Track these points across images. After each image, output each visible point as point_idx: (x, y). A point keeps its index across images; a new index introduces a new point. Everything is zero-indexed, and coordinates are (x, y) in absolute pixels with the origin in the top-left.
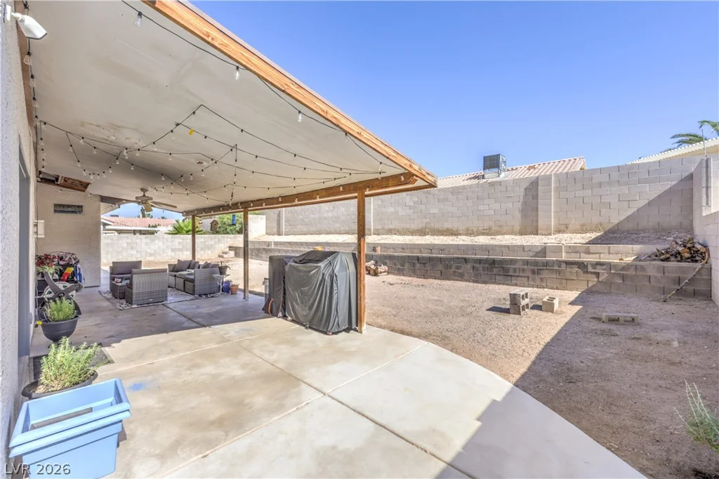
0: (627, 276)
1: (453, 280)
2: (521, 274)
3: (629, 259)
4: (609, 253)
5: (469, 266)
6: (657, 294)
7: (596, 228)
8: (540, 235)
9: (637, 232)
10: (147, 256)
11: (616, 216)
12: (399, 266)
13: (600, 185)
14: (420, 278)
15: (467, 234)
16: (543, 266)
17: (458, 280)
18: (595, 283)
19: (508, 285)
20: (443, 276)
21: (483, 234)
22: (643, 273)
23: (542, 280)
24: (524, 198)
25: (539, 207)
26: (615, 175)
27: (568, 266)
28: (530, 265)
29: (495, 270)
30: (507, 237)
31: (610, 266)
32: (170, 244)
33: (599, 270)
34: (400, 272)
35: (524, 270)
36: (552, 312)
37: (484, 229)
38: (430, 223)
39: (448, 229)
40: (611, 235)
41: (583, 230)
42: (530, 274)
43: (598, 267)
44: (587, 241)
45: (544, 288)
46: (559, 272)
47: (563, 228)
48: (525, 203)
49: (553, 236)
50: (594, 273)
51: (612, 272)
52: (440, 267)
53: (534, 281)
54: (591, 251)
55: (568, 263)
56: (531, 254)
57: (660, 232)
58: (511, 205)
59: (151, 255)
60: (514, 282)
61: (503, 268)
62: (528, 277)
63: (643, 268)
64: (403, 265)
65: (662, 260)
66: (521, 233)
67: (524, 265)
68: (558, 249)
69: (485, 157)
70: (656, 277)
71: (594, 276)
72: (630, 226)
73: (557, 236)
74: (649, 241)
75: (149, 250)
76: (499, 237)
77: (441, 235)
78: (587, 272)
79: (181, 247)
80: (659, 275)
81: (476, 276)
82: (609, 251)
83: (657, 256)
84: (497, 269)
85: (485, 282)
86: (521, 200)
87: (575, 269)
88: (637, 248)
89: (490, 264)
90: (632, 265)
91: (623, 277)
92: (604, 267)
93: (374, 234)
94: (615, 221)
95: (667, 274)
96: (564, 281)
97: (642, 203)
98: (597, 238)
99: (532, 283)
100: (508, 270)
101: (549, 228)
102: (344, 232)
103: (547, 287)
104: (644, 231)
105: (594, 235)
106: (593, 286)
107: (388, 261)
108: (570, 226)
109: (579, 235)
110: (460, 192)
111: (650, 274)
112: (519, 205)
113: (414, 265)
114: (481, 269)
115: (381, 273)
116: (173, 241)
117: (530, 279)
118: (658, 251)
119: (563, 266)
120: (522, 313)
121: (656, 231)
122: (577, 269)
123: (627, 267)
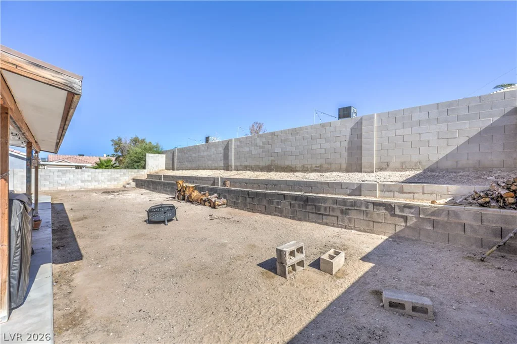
0: (438, 222)
1: (275, 215)
2: (331, 213)
3: (441, 202)
4: (423, 193)
5: (287, 203)
6: (474, 246)
7: (415, 166)
8: (364, 172)
9: (455, 170)
10: (59, 186)
11: (435, 154)
12: (235, 200)
13: (420, 123)
14: (249, 211)
15: (302, 171)
16: (351, 206)
17: (279, 216)
18: (403, 228)
19: (319, 223)
20: (267, 212)
21: (315, 171)
22: (457, 221)
23: (350, 220)
24: (350, 138)
25: (363, 145)
26: (434, 113)
27: (375, 207)
28: (340, 205)
29: (308, 207)
30: (335, 174)
31: (419, 210)
32: (80, 176)
33: (407, 213)
34: (235, 205)
35: (333, 209)
36: (331, 274)
37: (316, 167)
38: (275, 161)
39: (288, 166)
40: (429, 174)
41: (402, 168)
42: (339, 214)
43: (406, 210)
44: (405, 179)
45: (352, 229)
46: (367, 213)
47: (384, 166)
48: (350, 142)
49: (374, 174)
50: (402, 217)
51: (421, 216)
52: (265, 203)
53: (343, 221)
54: (405, 191)
55: (375, 204)
56: (349, 192)
57: (480, 171)
58: (338, 144)
59: (62, 185)
60: (325, 221)
61: (315, 205)
62: (337, 217)
63: (456, 214)
64: (237, 199)
65: (481, 205)
66: (348, 171)
67: (334, 204)
68: (372, 188)
69: (339, 109)
70: (472, 226)
71: (402, 220)
72: (449, 164)
73: (378, 173)
74: (468, 180)
75: (61, 182)
76: (328, 174)
77: (283, 171)
78: (394, 215)
79: (90, 179)
80: (476, 224)
81: (293, 213)
82: (423, 190)
83: (474, 199)
84: (310, 207)
85: (300, 220)
86: (348, 139)
87: (383, 211)
88: (453, 188)
89: (304, 201)
90: (443, 211)
91: (434, 224)
92: (413, 210)
93: (234, 170)
94: (434, 158)
95: (485, 223)
96: (371, 223)
97: (462, 140)
98: (414, 177)
99: (340, 223)
100: (319, 209)
101: (371, 166)
102: (214, 168)
103: (355, 228)
104: (463, 169)
105: (411, 174)
106: (400, 231)
107: (227, 195)
108: (391, 165)
109: (399, 173)
110: (298, 133)
111: (464, 221)
112: (346, 144)
113: (245, 199)
114: (297, 205)
115: (219, 206)
116: (82, 174)
117: (339, 219)
118: (476, 193)
119: (371, 206)
120: (288, 276)
121: (476, 169)
122: (384, 212)
123: (437, 212)
